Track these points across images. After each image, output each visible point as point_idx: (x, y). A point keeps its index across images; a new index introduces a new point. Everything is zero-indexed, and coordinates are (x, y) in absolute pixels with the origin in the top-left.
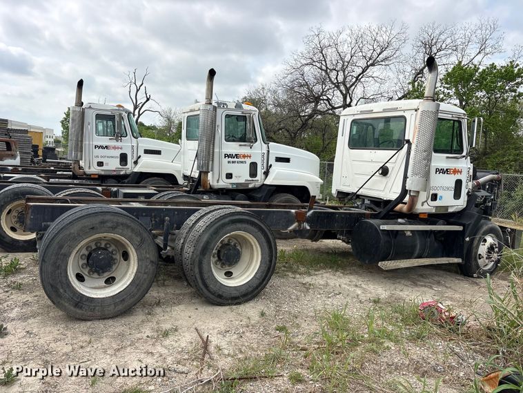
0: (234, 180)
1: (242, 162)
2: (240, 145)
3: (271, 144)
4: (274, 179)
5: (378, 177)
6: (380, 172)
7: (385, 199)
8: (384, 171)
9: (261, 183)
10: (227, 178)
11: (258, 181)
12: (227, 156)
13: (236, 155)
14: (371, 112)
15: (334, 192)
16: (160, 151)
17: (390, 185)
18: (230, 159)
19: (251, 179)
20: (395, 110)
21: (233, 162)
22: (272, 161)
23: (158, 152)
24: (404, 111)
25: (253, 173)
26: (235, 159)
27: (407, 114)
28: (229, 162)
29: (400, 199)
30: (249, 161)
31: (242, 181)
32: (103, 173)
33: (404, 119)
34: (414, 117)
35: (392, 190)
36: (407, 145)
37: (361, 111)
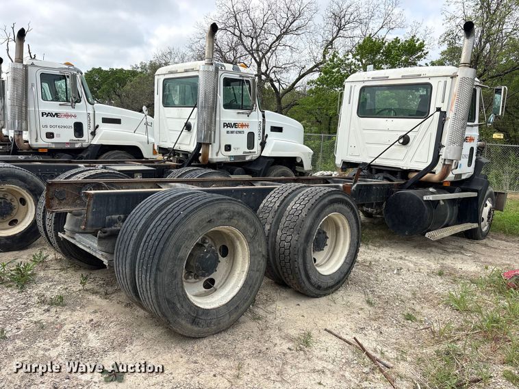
0: (232, 153)
1: (240, 132)
2: (238, 113)
3: (267, 112)
4: (272, 151)
5: (397, 147)
6: (401, 141)
7: (405, 168)
8: (405, 140)
9: (258, 155)
10: (226, 150)
11: (255, 152)
12: (227, 125)
13: (234, 124)
14: (387, 78)
15: (338, 162)
16: (120, 120)
17: (410, 154)
18: (229, 129)
19: (248, 151)
20: (419, 76)
21: (232, 132)
22: (268, 131)
23: (118, 121)
24: (430, 78)
25: (251, 145)
26: (234, 129)
27: (433, 82)
28: (228, 132)
29: (430, 169)
30: (246, 131)
31: (241, 153)
32: (54, 146)
33: (428, 87)
34: (442, 85)
35: (414, 159)
36: (439, 113)
37: (373, 78)
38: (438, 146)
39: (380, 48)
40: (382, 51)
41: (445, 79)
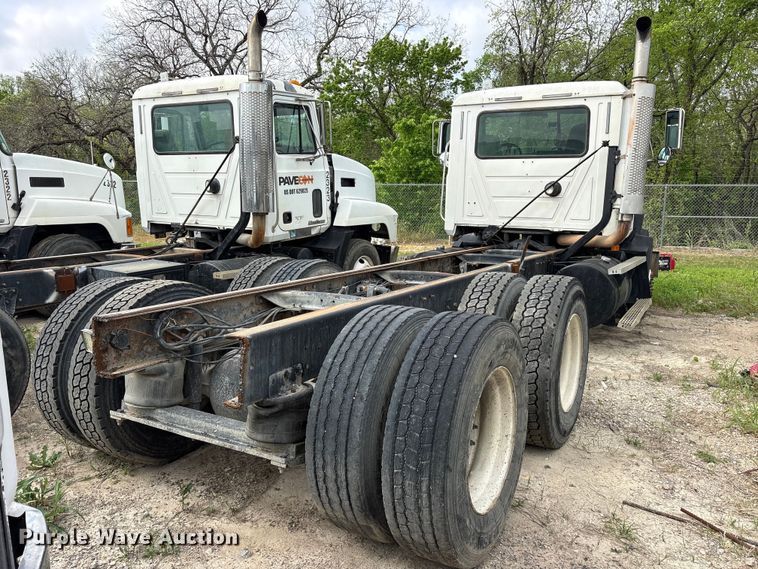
0: (295, 225)
1: (302, 191)
2: (298, 160)
3: (334, 156)
4: (350, 216)
5: (543, 201)
6: (550, 191)
7: (556, 230)
8: (555, 190)
9: (328, 225)
10: (285, 222)
11: (323, 221)
13: (294, 178)
14: (519, 99)
15: (450, 228)
16: (62, 179)
17: (563, 210)
18: (288, 187)
19: (315, 219)
20: (568, 96)
21: (292, 192)
22: (338, 186)
23: (58, 182)
24: (585, 98)
25: (317, 210)
26: (293, 187)
27: (591, 104)
28: (286, 192)
29: (598, 229)
30: (311, 187)
31: (304, 225)
33: (584, 111)
34: (604, 108)
35: (570, 216)
36: (607, 148)
37: (497, 99)
38: (611, 196)
39: (403, 54)
40: (405, 59)
41: (608, 99)
